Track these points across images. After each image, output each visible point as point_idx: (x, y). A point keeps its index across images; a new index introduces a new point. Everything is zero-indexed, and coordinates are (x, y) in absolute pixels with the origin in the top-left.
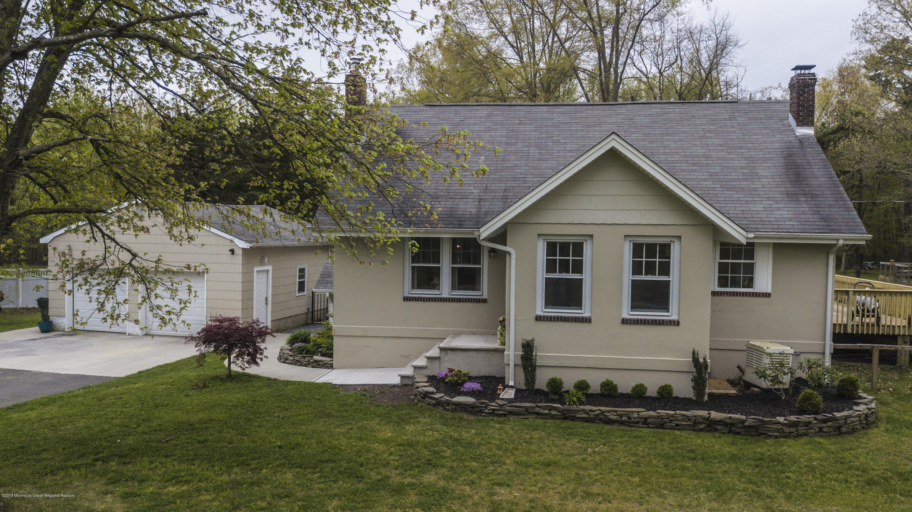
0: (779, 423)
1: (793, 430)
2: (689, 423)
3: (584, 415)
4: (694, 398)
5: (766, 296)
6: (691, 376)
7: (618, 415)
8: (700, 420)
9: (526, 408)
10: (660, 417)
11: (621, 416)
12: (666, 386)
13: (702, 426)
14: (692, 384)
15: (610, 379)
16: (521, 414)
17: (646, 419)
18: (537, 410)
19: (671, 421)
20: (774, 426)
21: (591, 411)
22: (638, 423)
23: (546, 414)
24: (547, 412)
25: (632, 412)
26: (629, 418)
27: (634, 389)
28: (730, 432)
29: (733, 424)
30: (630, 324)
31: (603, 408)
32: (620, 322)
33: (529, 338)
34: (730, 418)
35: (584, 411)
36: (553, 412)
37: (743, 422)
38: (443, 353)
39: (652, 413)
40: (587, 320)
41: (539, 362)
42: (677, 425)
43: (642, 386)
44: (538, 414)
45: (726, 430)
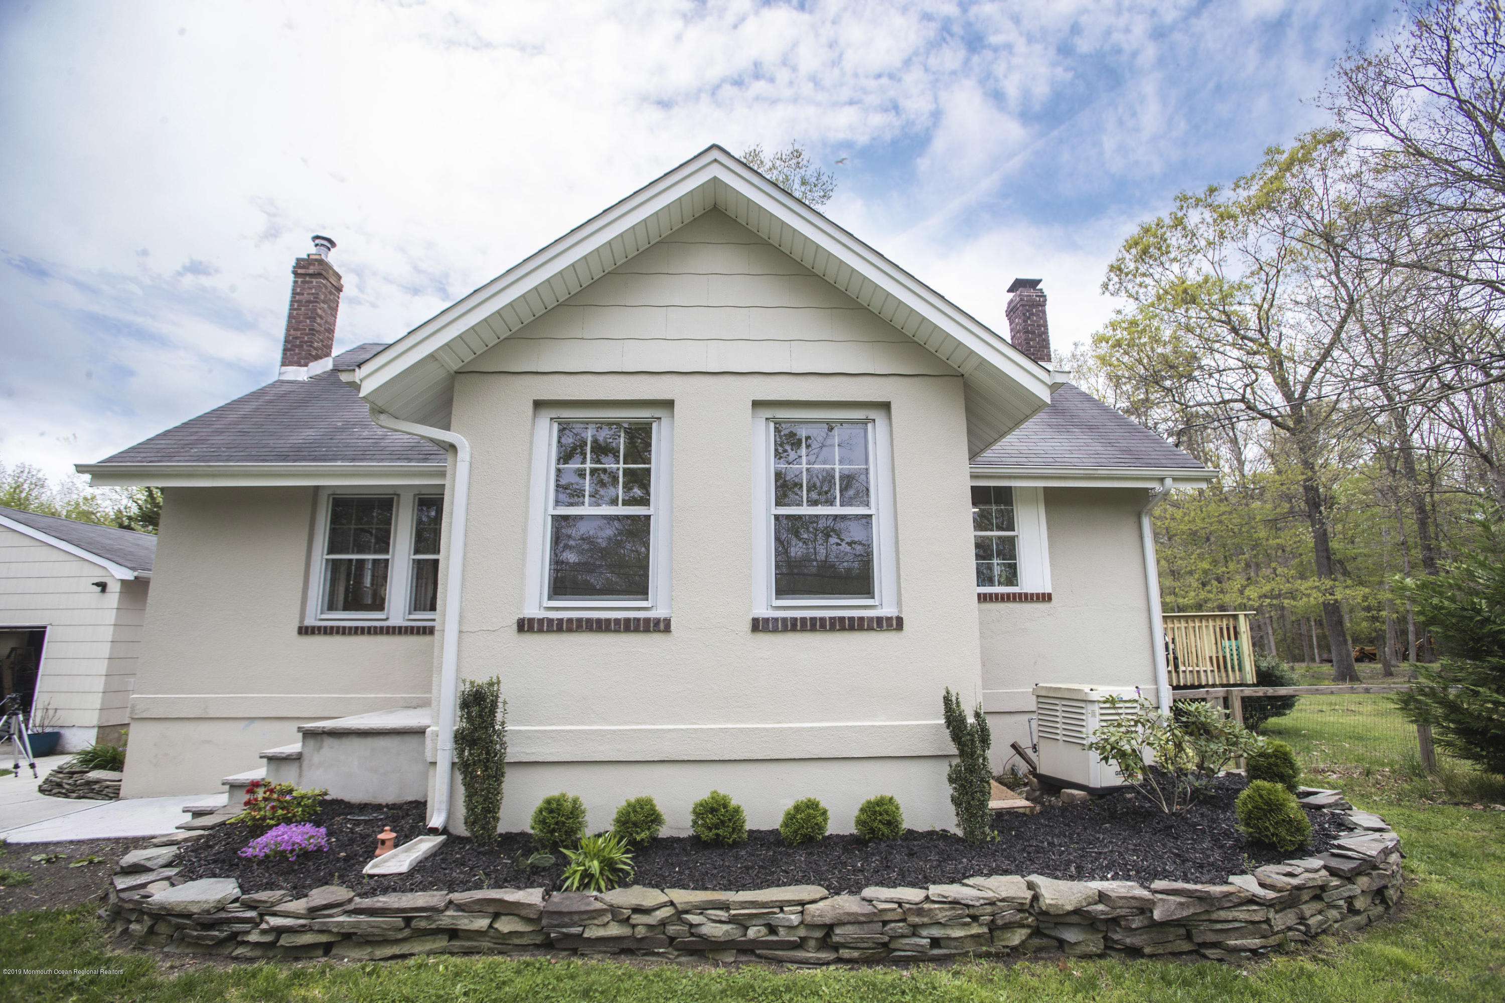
0: (1252, 900)
2: (975, 930)
3: (614, 930)
4: (960, 833)
5: (1044, 600)
6: (944, 769)
7: (732, 920)
8: (1009, 915)
9: (408, 916)
10: (878, 918)
11: (742, 923)
12: (880, 802)
13: (1017, 938)
14: (948, 790)
15: (722, 792)
16: (386, 942)
17: (829, 928)
18: (448, 918)
19: (915, 931)
20: (1241, 914)
21: (637, 910)
22: (800, 945)
23: (479, 933)
24: (482, 923)
25: (781, 906)
26: (772, 929)
27: (790, 818)
28: (1109, 948)
29: (1115, 921)
30: (775, 630)
31: (681, 896)
32: (748, 626)
33: (482, 679)
34: (1102, 897)
35: (614, 911)
36: (505, 925)
37: (1144, 908)
38: (311, 743)
39: (847, 903)
40: (662, 626)
41: (513, 753)
42: (935, 942)
43: (812, 805)
44: (453, 933)
45: (1095, 944)
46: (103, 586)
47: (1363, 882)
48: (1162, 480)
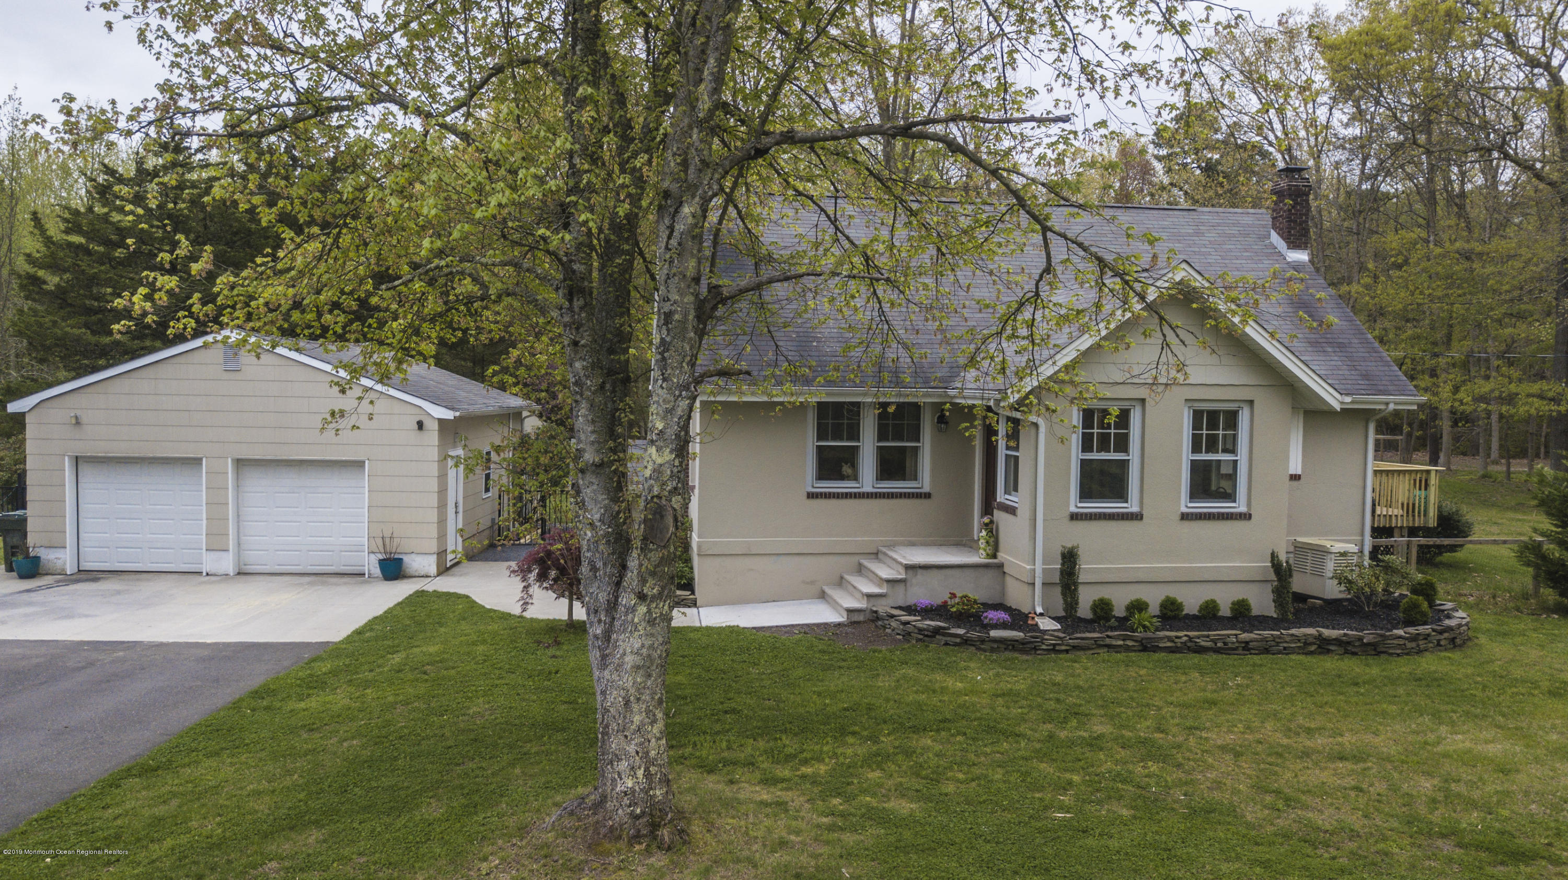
0: (1400, 637)
1: (1413, 645)
2: (1299, 645)
3: (1169, 644)
4: (1275, 616)
5: (1297, 479)
6: (1269, 588)
7: (1212, 641)
8: (1311, 640)
9: (1095, 640)
10: (1264, 639)
11: (1215, 642)
12: (1243, 600)
13: (1313, 648)
14: (1271, 596)
15: (1171, 595)
16: (1089, 649)
17: (1247, 643)
18: (1108, 641)
19: (1278, 644)
20: (1395, 642)
21: (1177, 637)
22: (1236, 649)
23: (1120, 646)
24: (1121, 643)
25: (1228, 636)
26: (1225, 644)
27: (1201, 609)
28: (1346, 652)
29: (1348, 643)
30: (1192, 519)
31: (1191, 634)
32: (1178, 517)
33: (1069, 545)
34: (1345, 635)
35: (1170, 639)
36: (1130, 643)
37: (1360, 639)
38: (910, 572)
39: (1252, 636)
40: (1138, 516)
41: (1083, 579)
42: (1285, 648)
43: (1213, 601)
44: (1109, 646)
45: (1341, 651)
46: (420, 425)
47: (1446, 635)
48: (1387, 404)
